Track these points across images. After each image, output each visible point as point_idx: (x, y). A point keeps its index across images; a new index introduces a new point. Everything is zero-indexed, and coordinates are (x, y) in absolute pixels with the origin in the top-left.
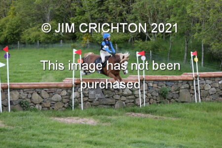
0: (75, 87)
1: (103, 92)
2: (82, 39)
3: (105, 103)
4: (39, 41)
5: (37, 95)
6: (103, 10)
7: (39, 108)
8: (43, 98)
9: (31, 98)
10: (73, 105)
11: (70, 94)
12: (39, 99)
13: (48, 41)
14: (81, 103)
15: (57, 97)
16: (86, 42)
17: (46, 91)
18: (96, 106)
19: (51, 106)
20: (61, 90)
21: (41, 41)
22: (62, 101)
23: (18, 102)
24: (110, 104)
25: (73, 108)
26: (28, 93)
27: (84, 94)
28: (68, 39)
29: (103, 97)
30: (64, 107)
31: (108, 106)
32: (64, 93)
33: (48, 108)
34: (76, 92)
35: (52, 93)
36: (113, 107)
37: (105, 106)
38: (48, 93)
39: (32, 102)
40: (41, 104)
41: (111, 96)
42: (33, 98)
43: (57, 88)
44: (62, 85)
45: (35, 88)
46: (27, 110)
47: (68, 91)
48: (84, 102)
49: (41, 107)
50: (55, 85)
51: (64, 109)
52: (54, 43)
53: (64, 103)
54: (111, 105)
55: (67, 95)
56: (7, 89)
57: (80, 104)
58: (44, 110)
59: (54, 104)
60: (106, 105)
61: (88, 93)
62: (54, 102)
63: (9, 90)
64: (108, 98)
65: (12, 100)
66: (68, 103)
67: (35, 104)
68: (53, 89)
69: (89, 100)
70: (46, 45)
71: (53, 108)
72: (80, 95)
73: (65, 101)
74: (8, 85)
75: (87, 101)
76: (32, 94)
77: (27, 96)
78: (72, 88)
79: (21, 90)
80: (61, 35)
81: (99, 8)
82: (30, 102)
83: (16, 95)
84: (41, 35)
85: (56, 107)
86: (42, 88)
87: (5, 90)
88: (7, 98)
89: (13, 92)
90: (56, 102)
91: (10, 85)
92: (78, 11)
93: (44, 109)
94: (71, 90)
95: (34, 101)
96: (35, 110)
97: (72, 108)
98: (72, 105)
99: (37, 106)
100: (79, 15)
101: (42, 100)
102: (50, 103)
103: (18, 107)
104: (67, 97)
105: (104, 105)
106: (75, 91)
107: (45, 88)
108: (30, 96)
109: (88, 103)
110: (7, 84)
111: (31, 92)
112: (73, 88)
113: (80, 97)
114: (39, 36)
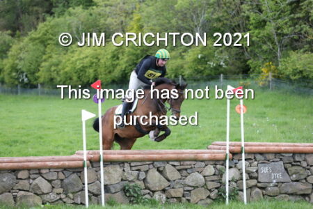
0: (232, 160)
1: (286, 169)
2: (260, 73)
3: (290, 191)
4: (183, 76)
5: (157, 173)
6: (299, 18)
7: (160, 199)
8: (169, 181)
9: (144, 180)
10: (227, 195)
11: (221, 174)
12: (160, 181)
13: (199, 76)
14: (242, 190)
15: (195, 178)
16: (267, 77)
17: (174, 166)
18: (273, 196)
19: (183, 196)
20: (203, 164)
21: (185, 77)
22: (205, 186)
23: (119, 187)
24: (302, 193)
25: (227, 199)
26: (139, 170)
27: (248, 173)
28: (235, 73)
29: (287, 178)
30: (209, 197)
31: (298, 198)
32: (210, 170)
33: (179, 199)
34: (233, 170)
35: (186, 169)
36: (307, 198)
37: (291, 198)
38: (179, 170)
39: (147, 188)
40: (164, 191)
41: (303, 177)
42: (149, 179)
43: (196, 160)
44: (206, 156)
45: (153, 161)
46: (137, 203)
47: (218, 166)
48: (250, 188)
49: (164, 196)
50: (192, 156)
51: (209, 201)
52: (209, 80)
53: (210, 191)
54: (304, 195)
55: (214, 175)
56: (99, 161)
57: (240, 193)
58: (170, 204)
59: (189, 191)
60: (291, 194)
61: (257, 171)
62: (190, 188)
63: (102, 163)
64: (297, 181)
65: (107, 183)
66: (216, 191)
67: (154, 192)
68: (188, 163)
69: (259, 185)
70: (195, 84)
71: (189, 200)
72: (241, 174)
73: (211, 185)
74: (101, 154)
75: (256, 186)
76: (147, 172)
77: (138, 176)
78: (225, 160)
79: (126, 165)
80: (220, 66)
81: (292, 15)
82: (143, 187)
83: (116, 173)
84: (186, 66)
85: (193, 198)
86: (167, 161)
87: (95, 165)
88: (99, 179)
89: (110, 168)
90: (195, 187)
91: (104, 154)
92: (254, 22)
93: (171, 200)
94: (224, 164)
95: (150, 186)
96: (153, 203)
97: (224, 199)
98: (225, 194)
99: (157, 196)
100: (256, 28)
101: (167, 184)
102: (181, 190)
103: (119, 196)
104: (215, 178)
105: (289, 194)
106: (230, 167)
107: (172, 161)
108: (142, 176)
109: (257, 190)
110: (99, 153)
111: (146, 168)
112: (227, 161)
113: (242, 179)
114: (182, 67)
